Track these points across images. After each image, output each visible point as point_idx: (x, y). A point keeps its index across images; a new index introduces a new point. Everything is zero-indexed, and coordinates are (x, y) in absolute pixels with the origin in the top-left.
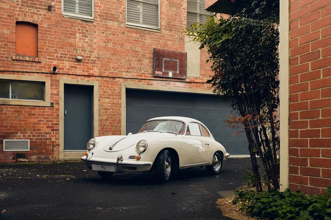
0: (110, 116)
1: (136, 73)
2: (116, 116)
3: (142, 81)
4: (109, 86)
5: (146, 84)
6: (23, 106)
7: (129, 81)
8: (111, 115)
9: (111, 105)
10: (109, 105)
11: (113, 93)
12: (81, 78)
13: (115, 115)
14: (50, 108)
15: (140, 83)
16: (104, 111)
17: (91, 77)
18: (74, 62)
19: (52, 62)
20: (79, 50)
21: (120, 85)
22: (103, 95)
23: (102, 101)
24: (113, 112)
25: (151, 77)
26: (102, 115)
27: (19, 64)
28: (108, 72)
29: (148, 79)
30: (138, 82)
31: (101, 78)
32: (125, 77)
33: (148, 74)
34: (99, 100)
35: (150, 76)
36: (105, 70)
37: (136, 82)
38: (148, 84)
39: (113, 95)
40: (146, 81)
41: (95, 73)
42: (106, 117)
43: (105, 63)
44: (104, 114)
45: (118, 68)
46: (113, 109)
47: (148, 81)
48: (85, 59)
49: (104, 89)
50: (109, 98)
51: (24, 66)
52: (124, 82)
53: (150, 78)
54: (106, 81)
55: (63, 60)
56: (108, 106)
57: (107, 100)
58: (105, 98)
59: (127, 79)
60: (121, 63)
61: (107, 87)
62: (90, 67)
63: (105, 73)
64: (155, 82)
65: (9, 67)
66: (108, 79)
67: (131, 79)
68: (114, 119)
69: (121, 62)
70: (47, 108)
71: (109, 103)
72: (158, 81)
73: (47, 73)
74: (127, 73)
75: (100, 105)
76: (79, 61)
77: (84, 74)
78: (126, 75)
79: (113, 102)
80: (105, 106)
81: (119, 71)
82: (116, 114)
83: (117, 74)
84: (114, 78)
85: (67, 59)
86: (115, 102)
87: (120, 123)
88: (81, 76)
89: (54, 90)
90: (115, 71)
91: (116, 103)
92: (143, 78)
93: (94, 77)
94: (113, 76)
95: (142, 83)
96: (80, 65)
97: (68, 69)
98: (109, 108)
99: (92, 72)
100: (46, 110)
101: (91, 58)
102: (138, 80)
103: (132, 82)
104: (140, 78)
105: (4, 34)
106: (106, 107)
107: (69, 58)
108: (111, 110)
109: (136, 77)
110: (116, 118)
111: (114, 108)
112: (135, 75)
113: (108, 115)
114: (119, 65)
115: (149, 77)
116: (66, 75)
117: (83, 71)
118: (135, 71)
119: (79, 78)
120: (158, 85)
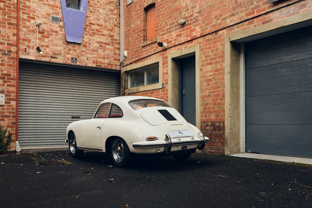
0: (212, 90)
1: (245, 11)
2: (220, 89)
3: (254, 21)
4: (211, 46)
5: (260, 24)
6: (147, 91)
7: (235, 28)
8: (214, 88)
9: (213, 73)
10: (211, 73)
11: (216, 55)
12: (185, 46)
13: (218, 87)
14: (162, 89)
15: (251, 26)
16: (206, 83)
17: (193, 40)
18: (180, 28)
19: (164, 38)
20: (183, 12)
21: (224, 39)
22: (205, 61)
23: (204, 70)
24: (217, 83)
25: (269, 7)
26: (204, 90)
27: (145, 50)
28: (210, 27)
29: (264, 12)
30: (248, 26)
31: (202, 38)
32: (230, 25)
33: (263, 4)
34: (201, 70)
35: (267, 6)
36: (207, 24)
37: (245, 26)
38: (263, 23)
39: (215, 59)
40: (260, 18)
41: (197, 34)
42: (208, 92)
43: (206, 15)
44: (206, 89)
45: (221, 16)
46: (216, 79)
47: (264, 16)
48: (188, 20)
49: (206, 52)
50: (211, 64)
51: (147, 50)
52: (229, 33)
53: (267, 10)
54: (208, 40)
55: (171, 32)
56: (210, 76)
57: (209, 68)
58: (208, 64)
59: (233, 27)
60: (225, 6)
61: (209, 48)
62: (192, 28)
63: (207, 29)
64: (277, 14)
65: (140, 56)
66: (210, 37)
67: (238, 25)
68: (217, 93)
69: (225, 3)
70: (160, 90)
71: (211, 71)
72: (282, 9)
73: (160, 52)
74: (233, 17)
75: (202, 76)
76: (183, 25)
77: (187, 39)
78: (231, 21)
79: (216, 68)
80: (207, 76)
81: (222, 20)
82: (219, 85)
83: (220, 24)
84: (216, 32)
85: (174, 28)
86: (218, 67)
87: (224, 100)
88: (185, 44)
89: (165, 69)
90: (218, 22)
91: (219, 69)
92: (256, 14)
93: (196, 40)
94: (216, 29)
95: (253, 25)
96: (184, 30)
97: (175, 40)
98: (211, 78)
99: (194, 34)
100: (160, 93)
101: (194, 16)
102: (247, 22)
103: (240, 29)
104: (250, 17)
105: (137, 26)
106: (209, 78)
107: (176, 26)
108: (214, 81)
109: (245, 18)
110: (219, 91)
111: (217, 77)
112: (243, 16)
113: (211, 89)
114: (222, 11)
115: (264, 10)
116: (173, 48)
117: (187, 36)
118: (244, 9)
119: (183, 46)
120: (282, 17)
